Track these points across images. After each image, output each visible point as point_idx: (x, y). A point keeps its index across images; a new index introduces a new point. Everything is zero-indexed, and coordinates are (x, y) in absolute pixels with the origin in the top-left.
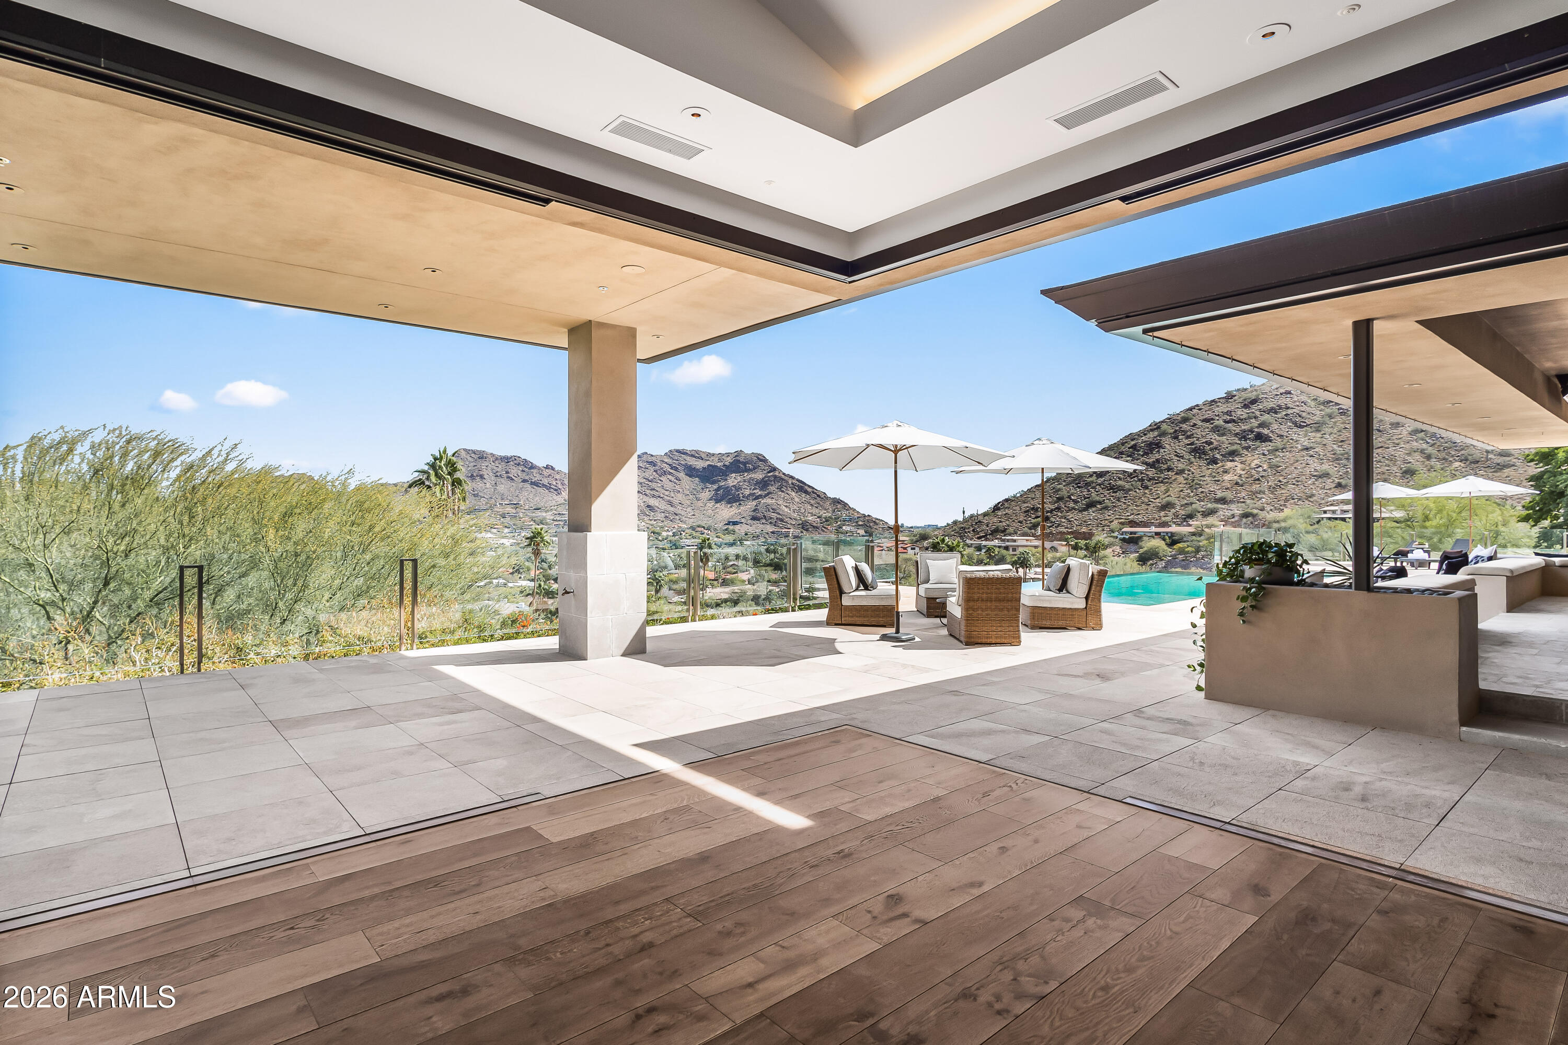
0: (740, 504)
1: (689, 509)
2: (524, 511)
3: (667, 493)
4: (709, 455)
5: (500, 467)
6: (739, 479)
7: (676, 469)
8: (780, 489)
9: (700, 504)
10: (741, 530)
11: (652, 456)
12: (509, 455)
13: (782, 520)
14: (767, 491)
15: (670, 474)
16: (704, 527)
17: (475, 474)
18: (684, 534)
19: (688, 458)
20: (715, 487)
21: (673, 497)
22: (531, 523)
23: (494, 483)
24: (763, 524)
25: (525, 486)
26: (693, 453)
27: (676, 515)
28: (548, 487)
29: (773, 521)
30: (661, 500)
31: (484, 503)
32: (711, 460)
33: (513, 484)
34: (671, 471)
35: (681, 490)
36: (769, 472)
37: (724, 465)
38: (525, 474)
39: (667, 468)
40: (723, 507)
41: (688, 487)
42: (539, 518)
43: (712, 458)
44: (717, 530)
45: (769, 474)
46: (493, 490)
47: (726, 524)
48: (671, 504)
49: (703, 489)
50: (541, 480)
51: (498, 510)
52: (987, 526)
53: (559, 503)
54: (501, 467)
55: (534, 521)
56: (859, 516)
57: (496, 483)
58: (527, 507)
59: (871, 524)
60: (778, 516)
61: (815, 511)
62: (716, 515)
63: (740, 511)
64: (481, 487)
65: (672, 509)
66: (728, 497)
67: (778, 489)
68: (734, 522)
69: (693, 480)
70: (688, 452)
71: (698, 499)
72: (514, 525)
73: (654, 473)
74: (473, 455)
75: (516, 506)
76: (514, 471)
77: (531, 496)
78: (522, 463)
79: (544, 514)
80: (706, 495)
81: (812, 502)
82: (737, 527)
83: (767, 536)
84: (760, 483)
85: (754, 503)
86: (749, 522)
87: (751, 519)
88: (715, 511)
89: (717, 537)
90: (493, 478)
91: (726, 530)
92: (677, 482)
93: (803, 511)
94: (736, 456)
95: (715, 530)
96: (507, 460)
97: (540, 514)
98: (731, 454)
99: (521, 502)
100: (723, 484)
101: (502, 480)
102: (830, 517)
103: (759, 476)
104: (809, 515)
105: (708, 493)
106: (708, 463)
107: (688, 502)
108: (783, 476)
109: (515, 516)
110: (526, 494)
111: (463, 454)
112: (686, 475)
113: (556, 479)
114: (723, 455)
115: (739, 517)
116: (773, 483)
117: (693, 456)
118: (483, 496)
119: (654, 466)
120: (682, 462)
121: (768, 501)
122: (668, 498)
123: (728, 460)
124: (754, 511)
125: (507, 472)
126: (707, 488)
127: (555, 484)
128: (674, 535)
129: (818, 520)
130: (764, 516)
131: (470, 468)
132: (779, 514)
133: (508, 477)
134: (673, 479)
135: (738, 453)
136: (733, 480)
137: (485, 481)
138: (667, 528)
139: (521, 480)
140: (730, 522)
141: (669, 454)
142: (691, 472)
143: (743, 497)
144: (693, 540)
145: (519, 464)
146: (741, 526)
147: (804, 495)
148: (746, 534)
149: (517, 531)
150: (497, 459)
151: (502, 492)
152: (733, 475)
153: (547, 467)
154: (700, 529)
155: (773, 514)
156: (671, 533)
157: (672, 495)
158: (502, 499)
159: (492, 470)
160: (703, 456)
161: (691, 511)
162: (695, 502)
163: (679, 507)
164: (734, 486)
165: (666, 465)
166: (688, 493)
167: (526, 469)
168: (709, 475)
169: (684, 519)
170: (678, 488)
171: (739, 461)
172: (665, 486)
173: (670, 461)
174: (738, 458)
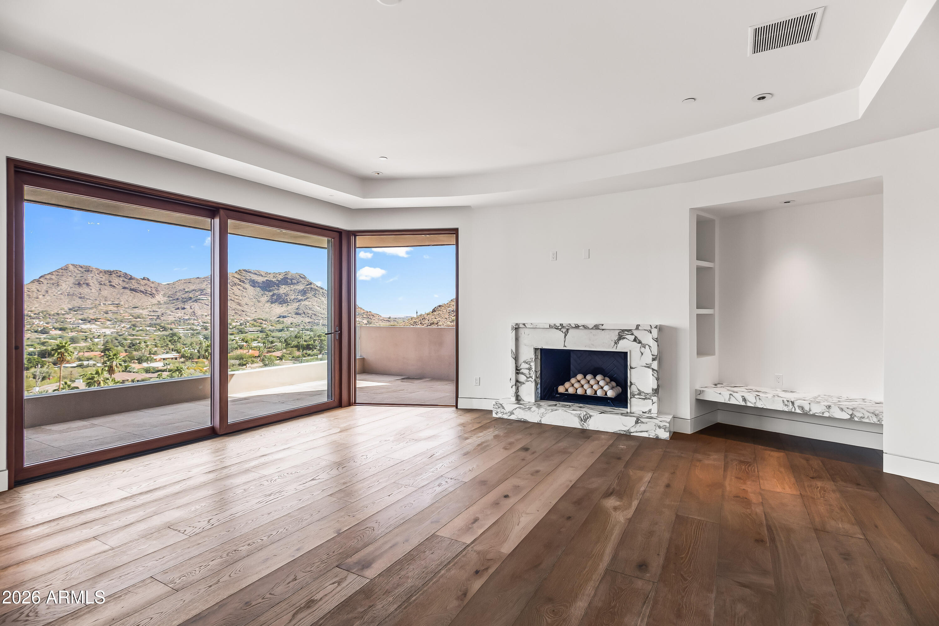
0: (288, 305)
1: (253, 308)
2: (124, 309)
3: (237, 297)
4: (267, 273)
6: (287, 289)
7: (243, 282)
8: (315, 295)
9: (260, 304)
10: (288, 321)
12: (112, 270)
14: (306, 297)
15: (239, 285)
16: (263, 320)
17: (81, 283)
18: (248, 324)
19: (252, 275)
20: (271, 294)
21: (241, 300)
22: (130, 317)
23: (98, 289)
24: (303, 317)
25: (125, 292)
26: (256, 272)
27: (243, 311)
28: (145, 293)
30: (232, 302)
31: (90, 303)
32: (268, 276)
33: (115, 290)
34: (240, 283)
35: (247, 296)
36: (307, 285)
37: (277, 280)
38: (125, 283)
39: (237, 281)
40: (276, 306)
42: (137, 314)
43: (269, 275)
44: (272, 321)
45: (307, 287)
46: (97, 294)
47: (278, 317)
48: (239, 304)
49: (262, 295)
50: (138, 288)
51: (102, 308)
53: (153, 304)
54: (105, 278)
55: (133, 316)
56: (364, 312)
57: (100, 289)
58: (127, 306)
59: (371, 317)
60: (313, 312)
62: (272, 312)
63: (288, 309)
64: (87, 292)
65: (240, 308)
66: (280, 300)
67: (313, 295)
68: (284, 316)
69: (255, 289)
70: (252, 271)
71: (259, 302)
72: (116, 319)
74: (80, 269)
75: (118, 305)
76: (116, 281)
77: (130, 299)
78: (123, 276)
79: (141, 311)
80: (264, 299)
82: (285, 320)
83: (305, 325)
84: (301, 291)
85: (297, 304)
88: (271, 309)
89: (271, 325)
90: (98, 286)
91: (278, 321)
92: (244, 290)
95: (271, 321)
96: (110, 273)
97: (137, 311)
98: (282, 273)
99: (122, 303)
100: (276, 292)
101: (106, 287)
103: (301, 287)
105: (266, 298)
106: (266, 278)
107: (252, 304)
108: (316, 287)
109: (117, 313)
110: (126, 297)
111: (71, 268)
112: (251, 285)
113: (151, 287)
114: (277, 274)
116: (310, 292)
117: (256, 274)
118: (88, 298)
120: (248, 278)
121: (306, 303)
122: (238, 301)
123: (280, 277)
124: (297, 309)
125: (110, 282)
126: (265, 294)
127: (150, 290)
128: (241, 325)
130: (304, 312)
131: (77, 278)
133: (111, 285)
134: (241, 288)
135: (287, 273)
136: (283, 290)
137: (91, 287)
138: (236, 320)
139: (122, 287)
141: (238, 272)
142: (254, 284)
143: (290, 300)
144: (254, 328)
145: (120, 276)
148: (291, 324)
149: (118, 323)
150: (101, 272)
151: (105, 295)
152: (284, 286)
153: (144, 279)
154: (260, 321)
156: (239, 324)
157: (241, 298)
158: (106, 300)
159: (97, 279)
160: (263, 274)
161: (254, 309)
162: (257, 303)
163: (246, 307)
164: (284, 293)
165: (236, 279)
166: (252, 297)
167: (126, 280)
168: (267, 286)
169: (248, 314)
170: (245, 294)
171: (287, 278)
172: (235, 293)
173: (239, 277)
174: (286, 276)
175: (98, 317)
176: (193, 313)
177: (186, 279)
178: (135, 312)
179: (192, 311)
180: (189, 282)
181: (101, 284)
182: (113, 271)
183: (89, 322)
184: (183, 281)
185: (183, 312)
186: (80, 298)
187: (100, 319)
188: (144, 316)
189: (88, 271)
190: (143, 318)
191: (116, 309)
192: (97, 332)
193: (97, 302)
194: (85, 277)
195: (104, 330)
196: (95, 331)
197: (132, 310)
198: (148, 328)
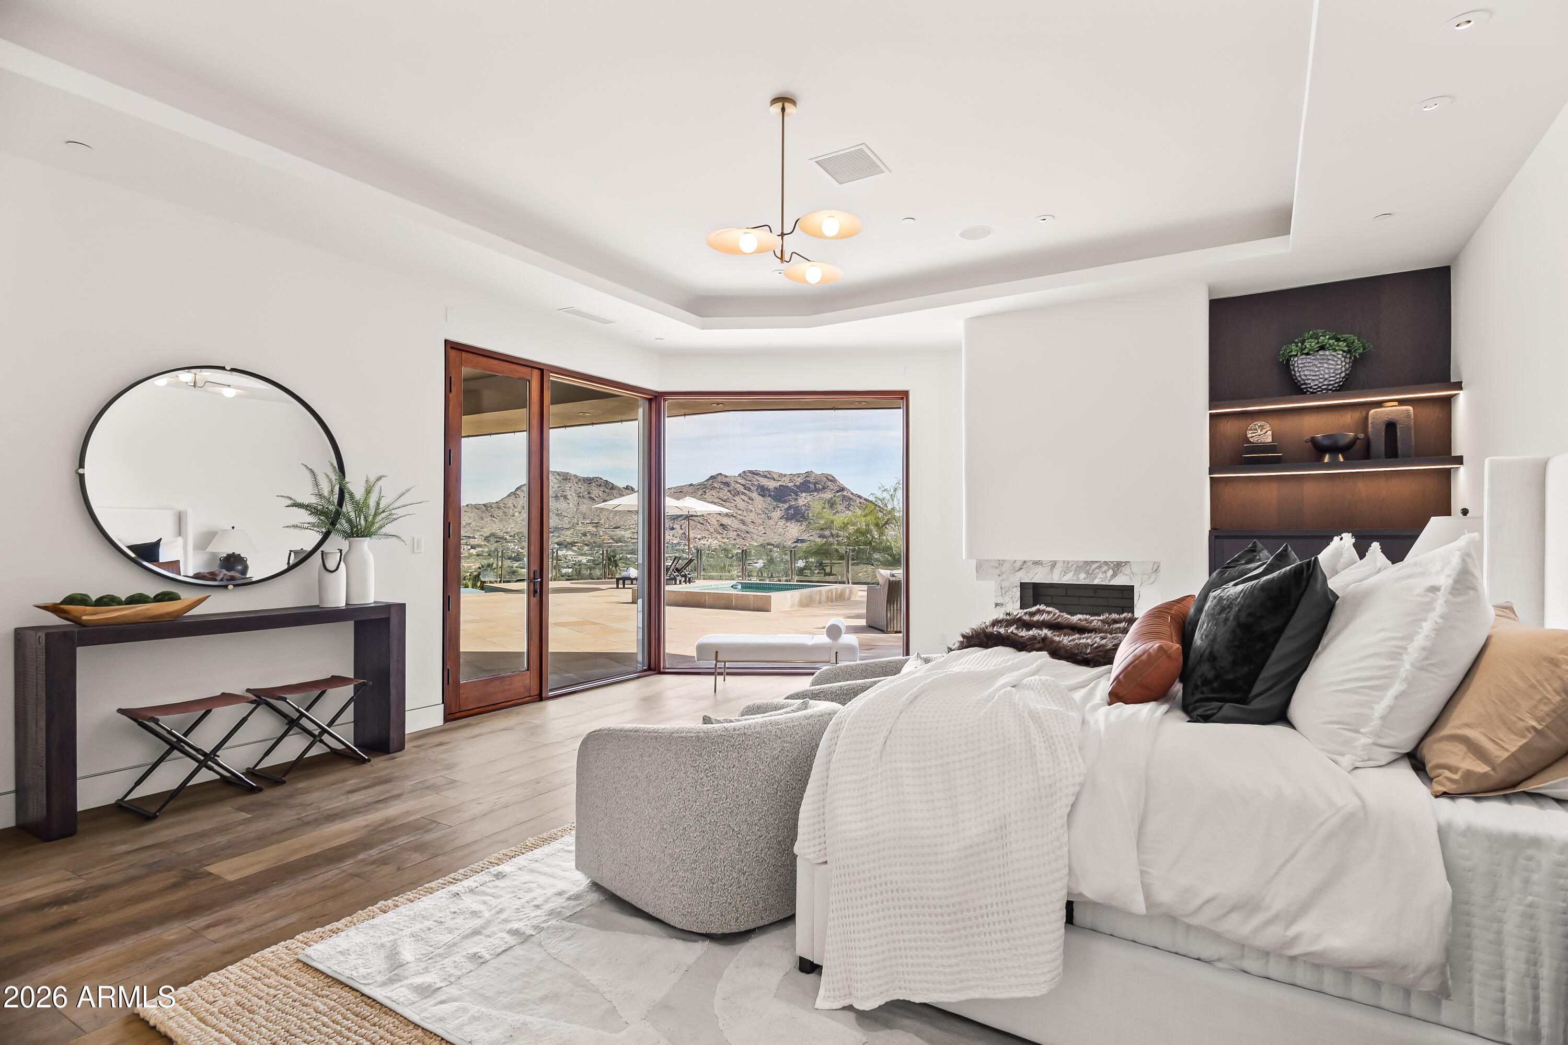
1: (761, 528)
2: (604, 530)
3: (740, 512)
4: (781, 475)
5: (583, 487)
6: (809, 498)
7: (749, 489)
9: (772, 522)
11: (726, 476)
15: (744, 494)
17: (559, 495)
19: (761, 479)
20: (786, 506)
21: (745, 516)
22: (610, 541)
23: (576, 503)
26: (766, 474)
27: (747, 532)
31: (567, 522)
34: (745, 491)
35: (753, 510)
36: (838, 492)
37: (795, 485)
38: (605, 495)
39: (741, 489)
40: (793, 526)
41: (760, 507)
42: (618, 536)
43: (784, 479)
45: (838, 494)
46: (575, 510)
47: (795, 542)
48: (743, 522)
49: (774, 508)
51: (580, 529)
54: (583, 489)
55: (613, 539)
57: (578, 503)
58: (607, 526)
62: (787, 533)
64: (565, 508)
65: (744, 527)
66: (798, 516)
67: (846, 507)
68: (803, 540)
69: (765, 499)
70: (761, 473)
71: (769, 518)
72: (594, 543)
73: (728, 493)
74: (557, 477)
75: (597, 525)
76: (596, 492)
77: (612, 516)
78: (603, 484)
79: (623, 533)
84: (829, 502)
88: (786, 530)
90: (576, 498)
92: (750, 501)
96: (589, 481)
97: (619, 532)
99: (602, 521)
100: (794, 503)
101: (585, 501)
103: (828, 495)
105: (779, 512)
106: (780, 483)
107: (760, 521)
108: (851, 495)
109: (596, 535)
110: (607, 513)
112: (759, 494)
114: (795, 475)
117: (766, 477)
118: (565, 515)
119: (728, 486)
120: (755, 483)
122: (741, 517)
123: (799, 481)
125: (589, 493)
126: (778, 507)
133: (590, 498)
134: (746, 499)
135: (808, 474)
136: (803, 499)
137: (568, 501)
138: (738, 546)
139: (601, 501)
141: (742, 475)
142: (763, 491)
145: (598, 484)
149: (596, 549)
150: (580, 480)
151: (584, 512)
153: (627, 488)
154: (769, 547)
157: (745, 514)
158: (584, 518)
159: (575, 490)
160: (775, 476)
161: (763, 529)
162: (767, 521)
163: (751, 526)
164: (804, 505)
165: (739, 485)
166: (760, 512)
167: (607, 490)
168: (781, 494)
169: (755, 537)
170: (750, 507)
171: (809, 482)
172: (738, 505)
173: (743, 482)
174: (808, 479)
175: (575, 541)
176: (683, 535)
177: (677, 487)
178: (616, 533)
179: (681, 532)
180: (680, 492)
181: (580, 497)
182: (594, 478)
183: (566, 547)
184: (673, 490)
185: (671, 534)
186: (557, 515)
187: (577, 542)
188: (626, 539)
189: (566, 479)
190: (625, 542)
191: (594, 529)
192: (573, 561)
193: (575, 521)
194: (562, 487)
195: (580, 558)
196: (570, 558)
197: (613, 531)
198: (629, 556)
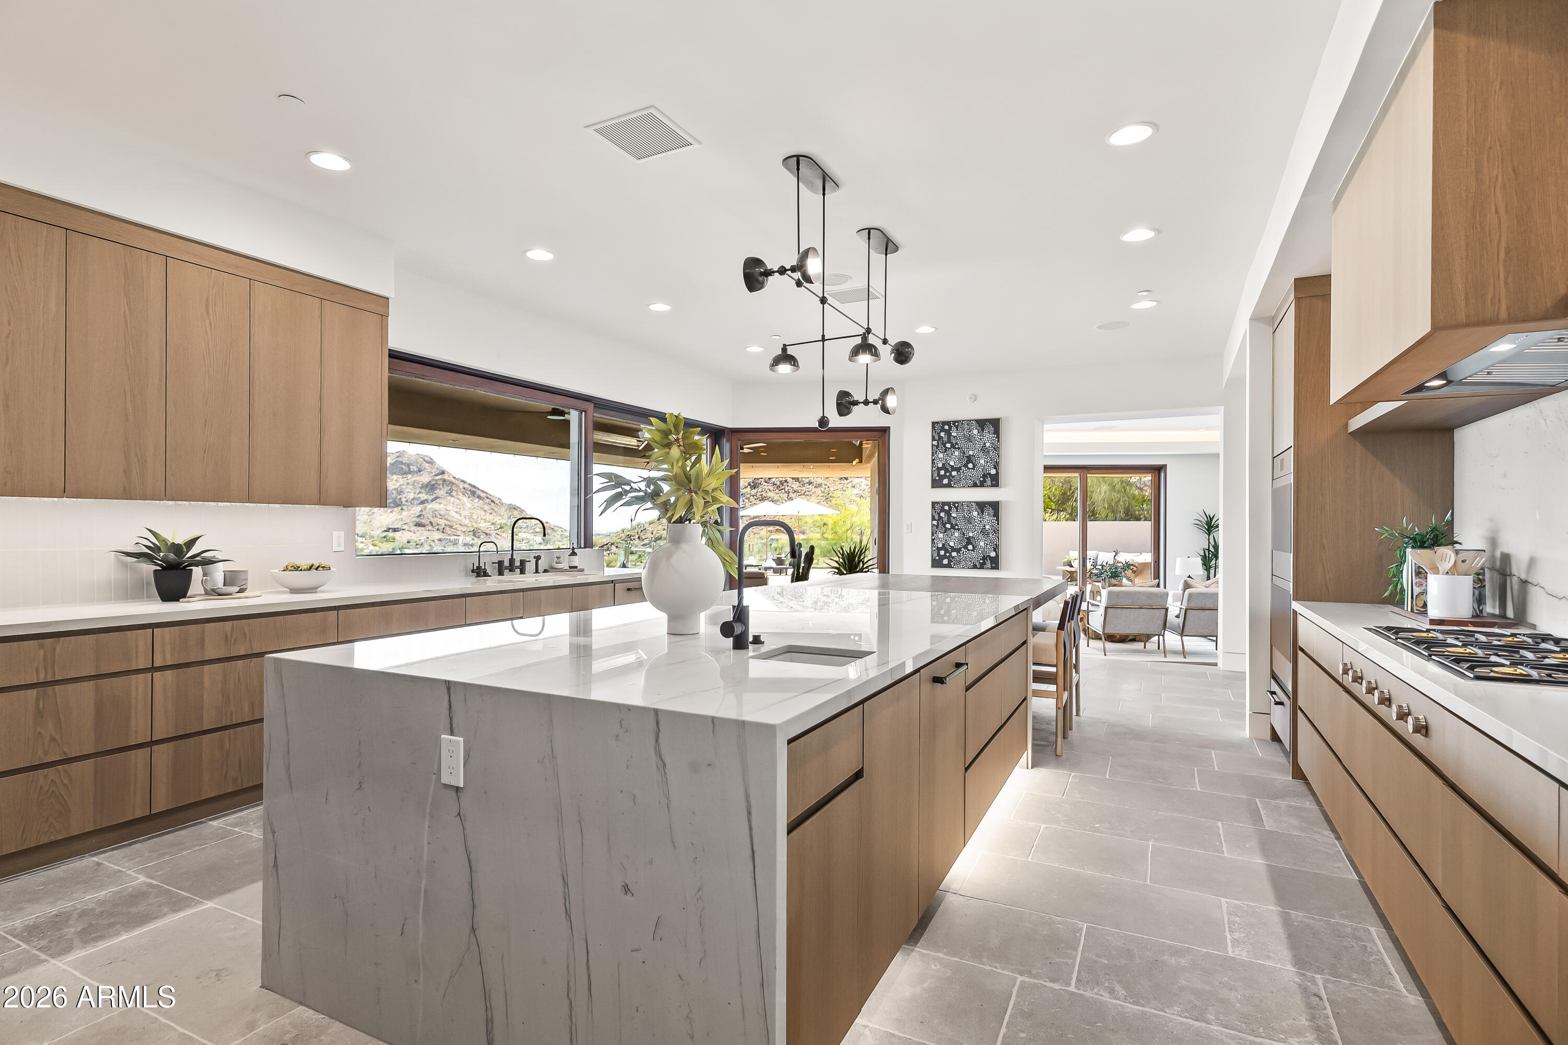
13: (451, 527)
29: (441, 528)
52: (652, 534)
61: (489, 517)
81: (486, 508)
86: (413, 528)
87: (415, 525)
93: (475, 516)
94: (398, 457)
102: (505, 524)
104: (482, 521)
115: (401, 523)
129: (492, 526)
132: (448, 520)
140: (390, 529)
146: (403, 533)
147: (476, 500)
155: (440, 520)
